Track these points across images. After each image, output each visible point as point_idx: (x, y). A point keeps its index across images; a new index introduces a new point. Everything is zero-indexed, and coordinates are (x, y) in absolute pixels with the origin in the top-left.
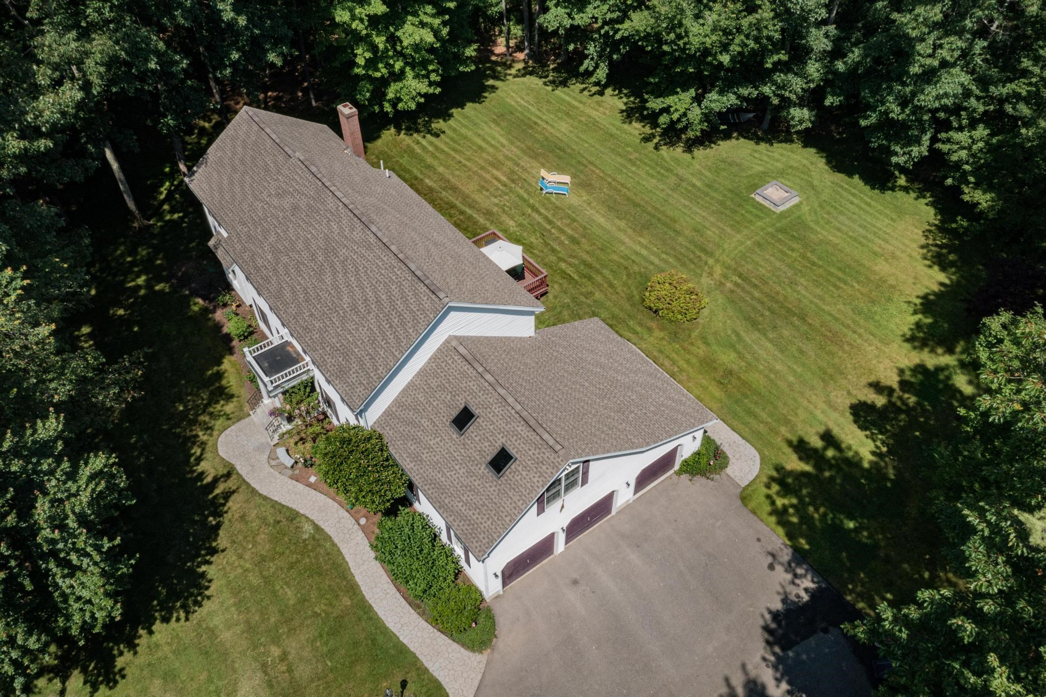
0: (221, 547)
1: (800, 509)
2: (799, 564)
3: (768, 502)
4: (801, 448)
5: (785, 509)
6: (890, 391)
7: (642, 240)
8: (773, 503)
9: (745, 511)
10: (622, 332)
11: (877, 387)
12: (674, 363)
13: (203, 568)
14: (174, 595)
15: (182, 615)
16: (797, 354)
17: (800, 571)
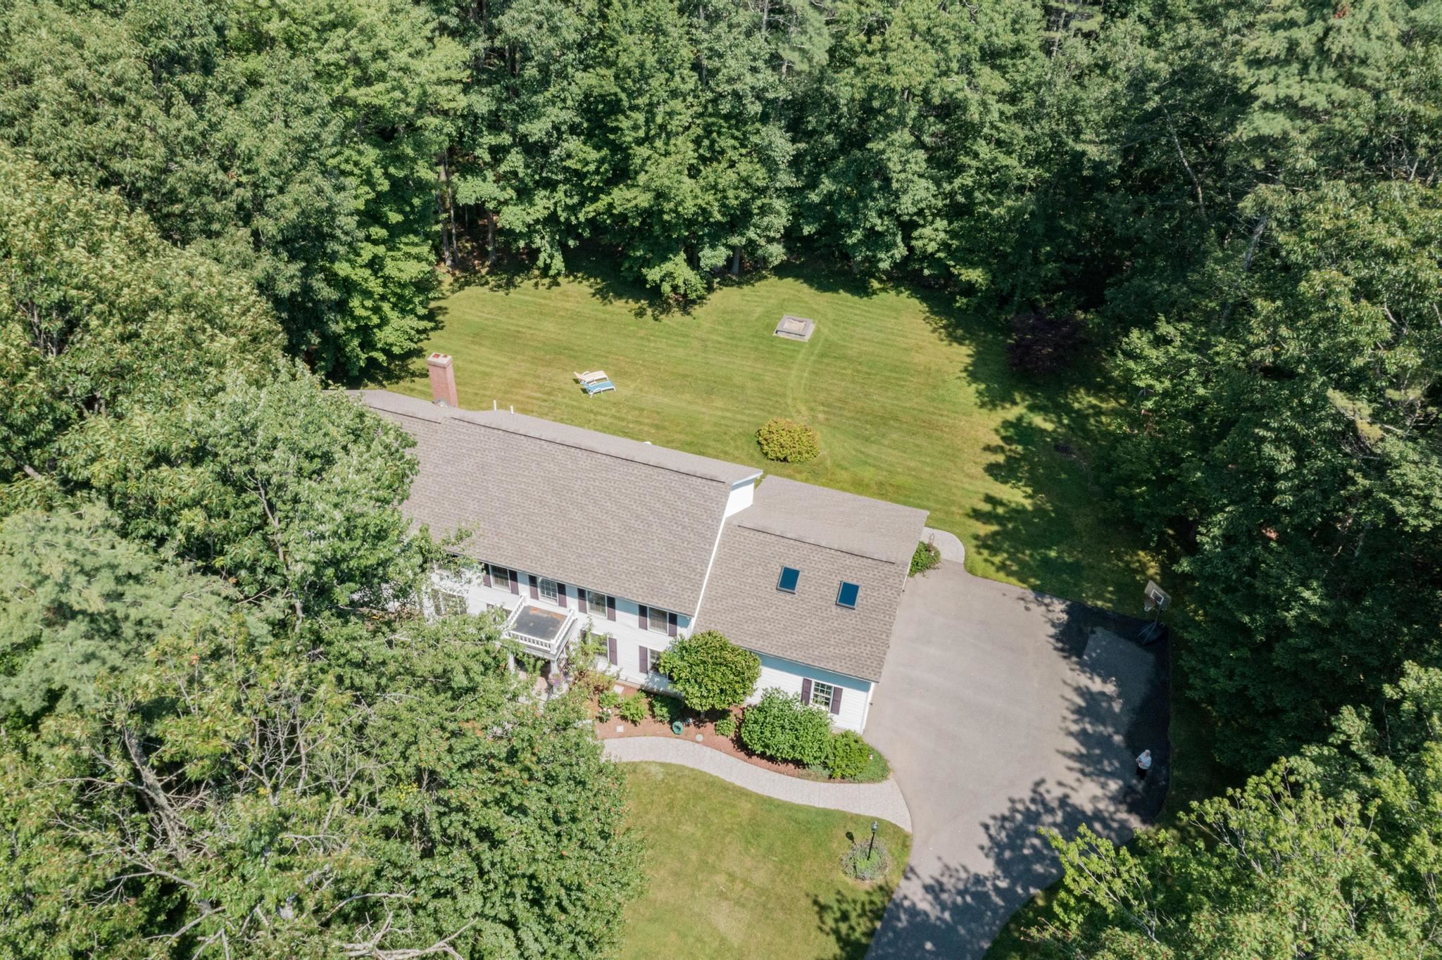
2: (1043, 597)
3: (988, 564)
4: (979, 515)
5: (1003, 563)
6: (1001, 448)
7: (716, 404)
8: (992, 563)
9: (979, 579)
11: (989, 449)
16: (916, 449)
17: (1047, 601)
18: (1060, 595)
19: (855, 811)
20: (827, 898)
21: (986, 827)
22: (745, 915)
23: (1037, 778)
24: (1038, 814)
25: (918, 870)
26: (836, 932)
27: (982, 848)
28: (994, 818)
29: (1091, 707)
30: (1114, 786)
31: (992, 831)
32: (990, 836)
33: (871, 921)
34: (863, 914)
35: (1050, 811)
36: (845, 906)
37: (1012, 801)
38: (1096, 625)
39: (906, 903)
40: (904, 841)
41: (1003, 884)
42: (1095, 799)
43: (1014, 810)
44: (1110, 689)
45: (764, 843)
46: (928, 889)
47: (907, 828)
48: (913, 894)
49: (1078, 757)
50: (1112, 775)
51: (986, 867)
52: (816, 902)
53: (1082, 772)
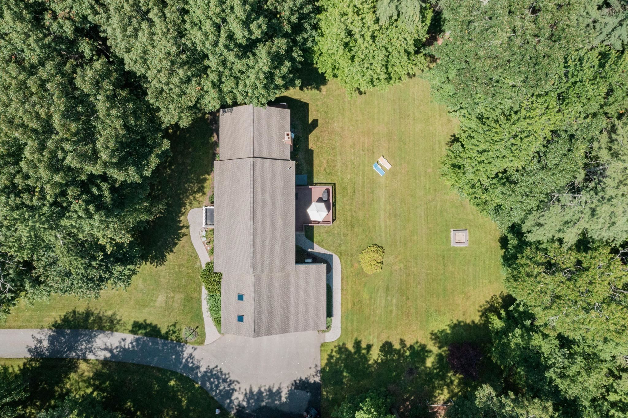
0: (175, 251)
1: (338, 359)
2: (320, 373)
3: (330, 351)
4: (357, 344)
5: (333, 356)
6: (405, 346)
7: (388, 221)
8: (332, 353)
9: (319, 349)
10: (342, 260)
11: (402, 342)
12: (347, 284)
13: (167, 254)
14: (156, 257)
15: (155, 265)
16: (389, 311)
17: (319, 375)
18: (322, 378)
19: (206, 327)
20: (178, 327)
21: (217, 367)
22: (163, 305)
23: (239, 381)
24: (227, 382)
25: (196, 351)
26: (169, 331)
27: (209, 366)
28: (221, 369)
29: (274, 394)
30: (245, 404)
31: (216, 369)
32: (214, 368)
33: (176, 340)
34: (177, 337)
35: (229, 386)
36: (177, 332)
37: (229, 374)
38: (311, 392)
39: (184, 349)
40: (202, 343)
41: (199, 375)
42: (237, 399)
43: (225, 375)
44: (284, 399)
45: (186, 303)
46: (191, 355)
47: (206, 343)
48: (188, 351)
49: (251, 392)
50: (248, 402)
51: (203, 369)
52: (176, 323)
53: (246, 394)
